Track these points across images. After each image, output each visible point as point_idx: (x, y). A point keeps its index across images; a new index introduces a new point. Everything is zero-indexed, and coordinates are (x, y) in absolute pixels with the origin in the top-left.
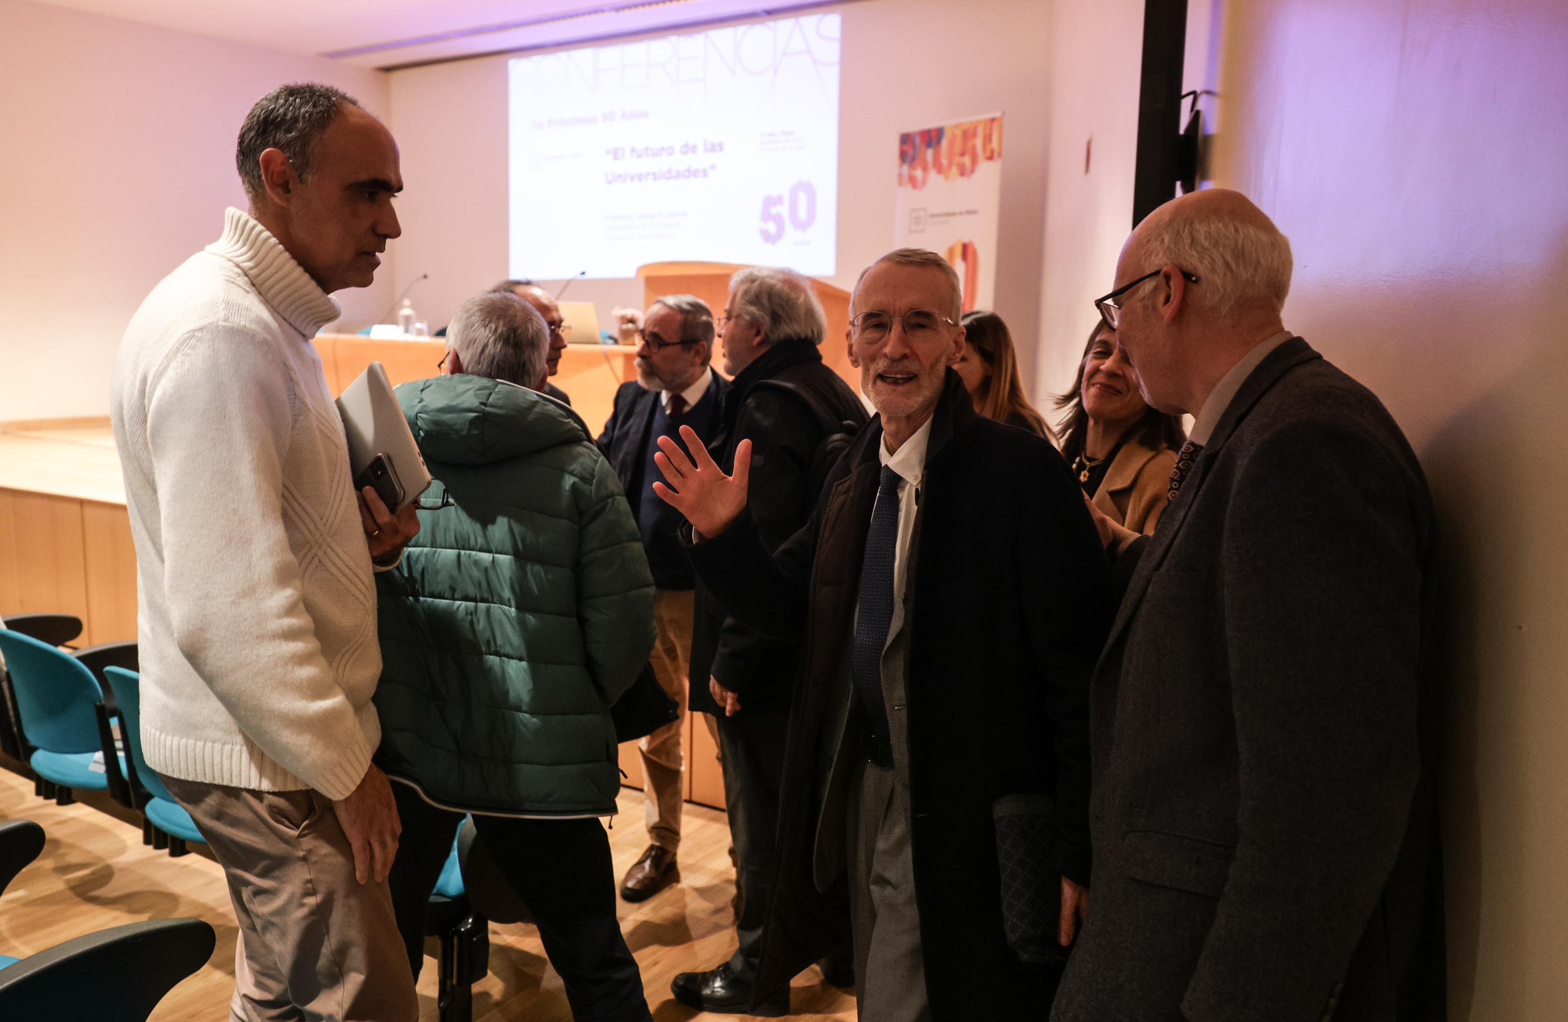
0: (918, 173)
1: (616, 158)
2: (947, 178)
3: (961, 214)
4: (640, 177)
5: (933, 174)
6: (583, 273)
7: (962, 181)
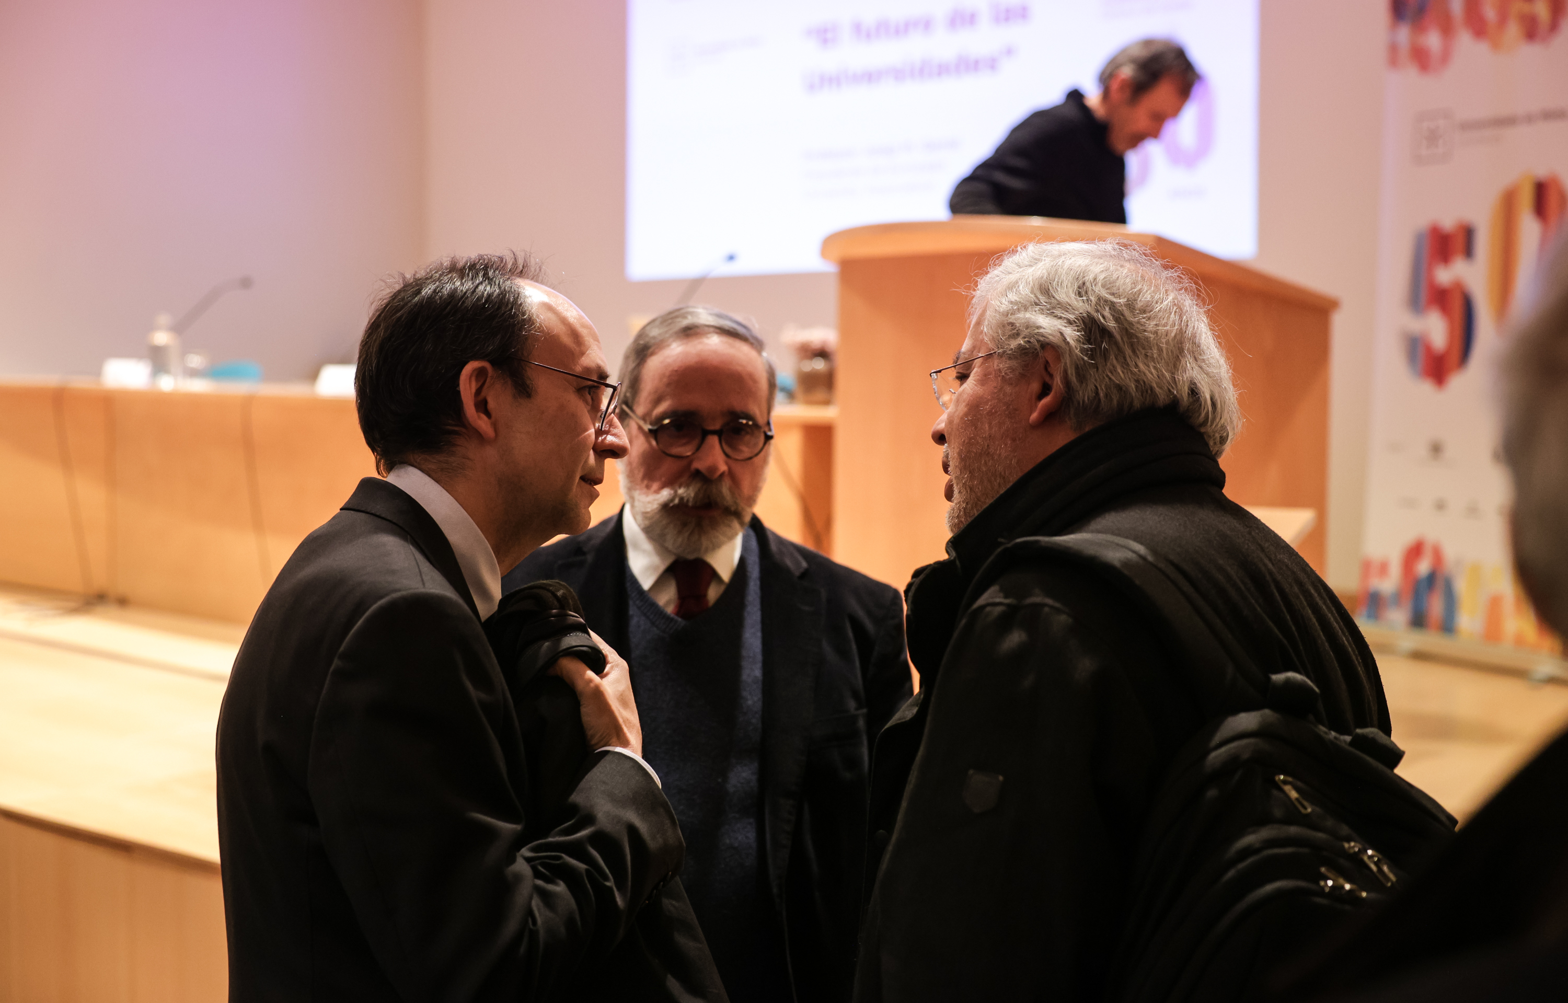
0: (1433, 40)
1: (825, 41)
2: (1496, 45)
3: (1529, 119)
4: (870, 77)
5: (1465, 41)
6: (731, 258)
7: (1530, 53)
